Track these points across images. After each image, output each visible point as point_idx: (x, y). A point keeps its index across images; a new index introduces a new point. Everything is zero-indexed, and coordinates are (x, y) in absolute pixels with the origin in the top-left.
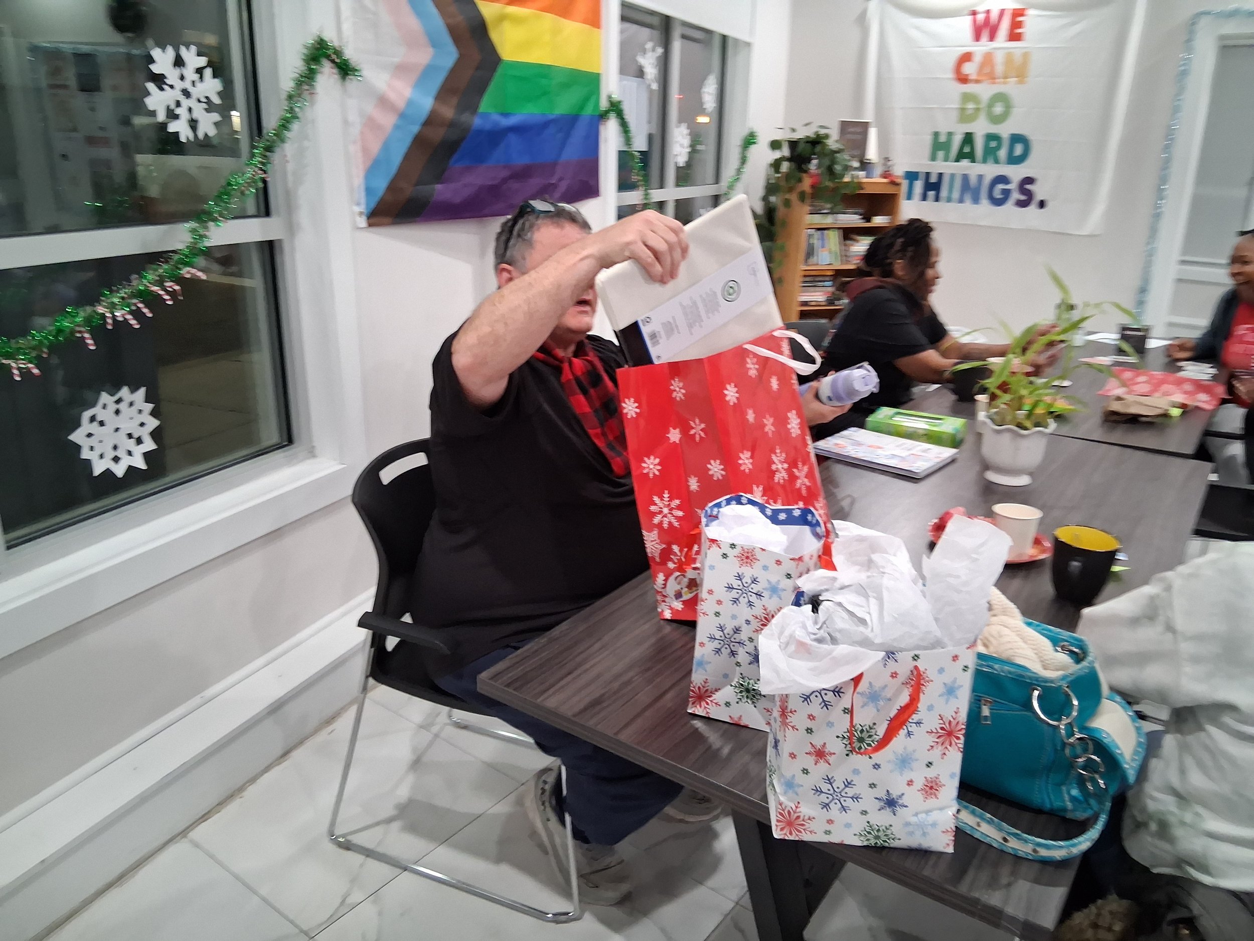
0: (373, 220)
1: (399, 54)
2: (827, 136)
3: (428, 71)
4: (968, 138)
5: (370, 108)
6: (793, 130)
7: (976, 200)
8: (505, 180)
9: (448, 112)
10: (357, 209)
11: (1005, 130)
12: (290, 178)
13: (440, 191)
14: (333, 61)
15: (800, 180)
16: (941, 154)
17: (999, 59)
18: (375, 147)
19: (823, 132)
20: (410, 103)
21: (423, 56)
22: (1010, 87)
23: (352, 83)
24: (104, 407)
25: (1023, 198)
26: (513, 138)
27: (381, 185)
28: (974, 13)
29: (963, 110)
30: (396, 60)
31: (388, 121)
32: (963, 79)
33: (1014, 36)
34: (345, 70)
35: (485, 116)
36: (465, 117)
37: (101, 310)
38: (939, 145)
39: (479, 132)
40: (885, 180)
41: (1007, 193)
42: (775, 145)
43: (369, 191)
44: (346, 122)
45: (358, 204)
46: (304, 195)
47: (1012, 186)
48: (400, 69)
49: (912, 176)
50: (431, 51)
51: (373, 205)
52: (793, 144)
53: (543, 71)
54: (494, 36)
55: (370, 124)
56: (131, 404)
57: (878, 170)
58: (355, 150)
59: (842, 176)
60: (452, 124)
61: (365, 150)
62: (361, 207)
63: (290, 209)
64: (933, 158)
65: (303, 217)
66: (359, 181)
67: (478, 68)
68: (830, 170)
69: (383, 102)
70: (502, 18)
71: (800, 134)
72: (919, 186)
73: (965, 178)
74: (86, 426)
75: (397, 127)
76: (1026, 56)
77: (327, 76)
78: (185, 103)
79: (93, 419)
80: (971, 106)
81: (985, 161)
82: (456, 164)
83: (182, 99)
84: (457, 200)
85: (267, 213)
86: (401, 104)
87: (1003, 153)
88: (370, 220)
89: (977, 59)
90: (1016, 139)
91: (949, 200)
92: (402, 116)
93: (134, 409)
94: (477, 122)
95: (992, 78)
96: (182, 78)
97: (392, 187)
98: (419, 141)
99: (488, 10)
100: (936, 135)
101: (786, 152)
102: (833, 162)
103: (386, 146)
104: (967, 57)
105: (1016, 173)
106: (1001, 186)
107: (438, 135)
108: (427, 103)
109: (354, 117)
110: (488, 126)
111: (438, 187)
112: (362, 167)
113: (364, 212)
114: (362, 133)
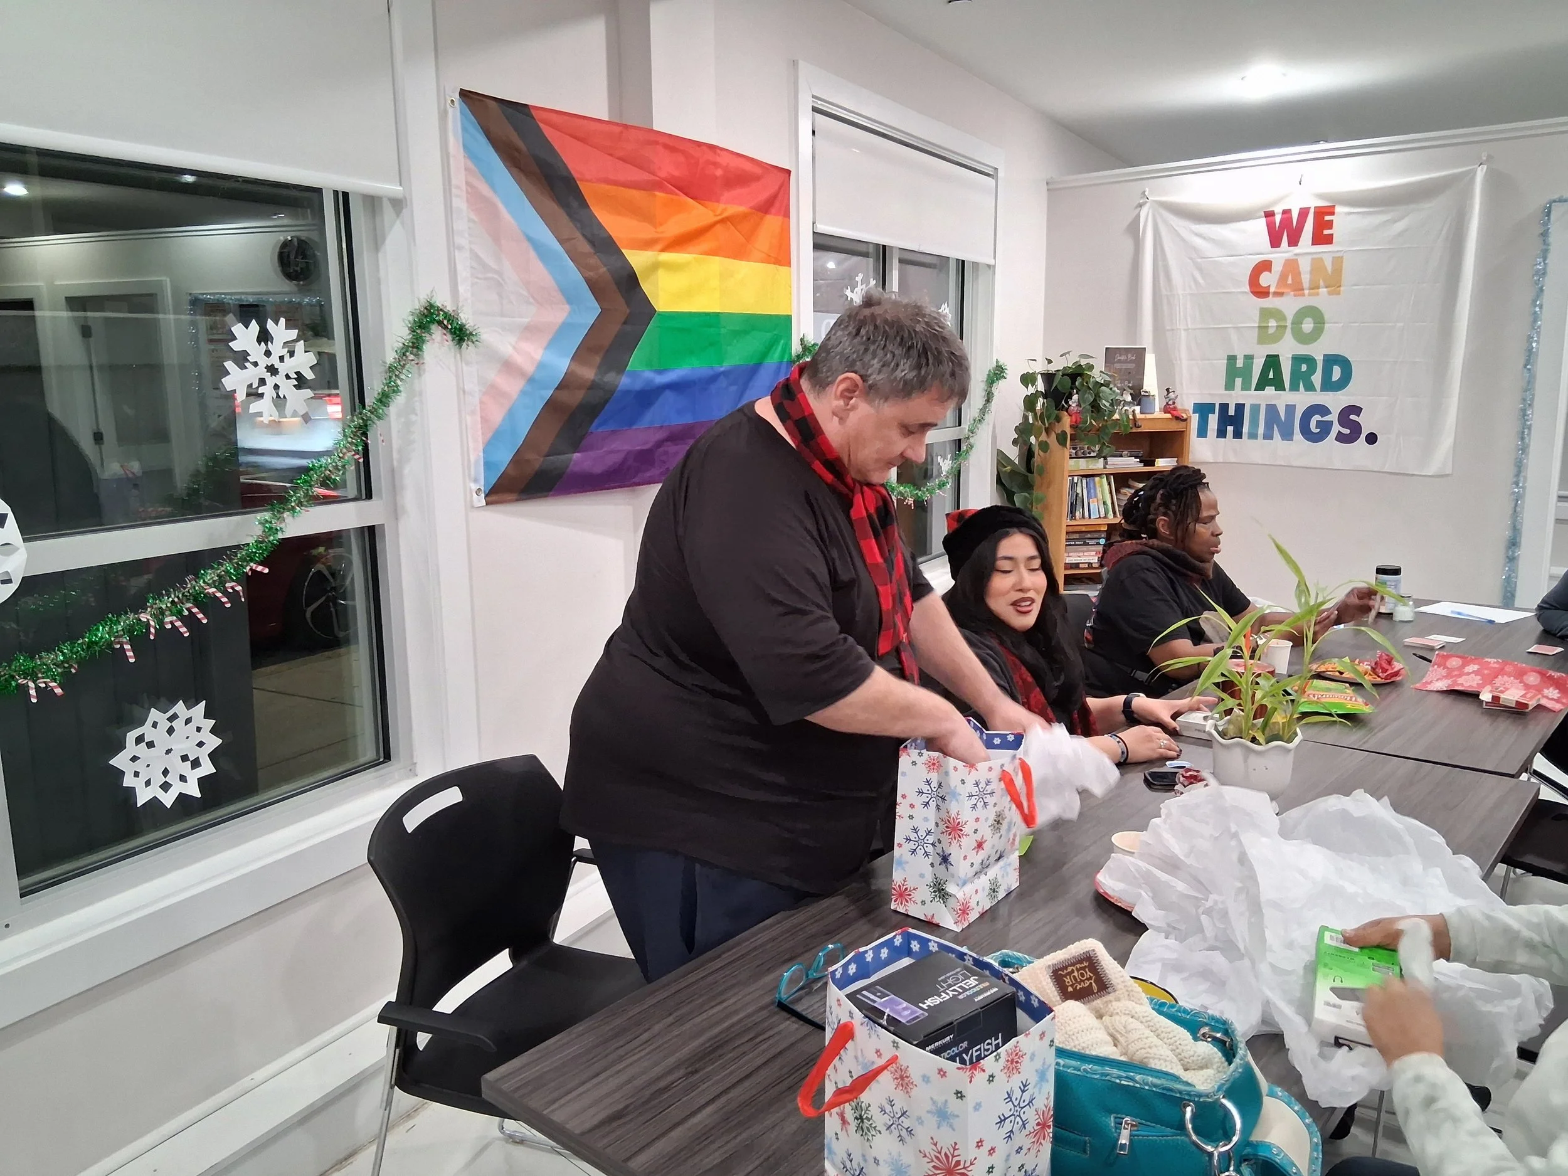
0: (493, 498)
1: (529, 314)
2: (1091, 367)
3: (564, 329)
4: (1272, 362)
5: (493, 375)
6: (1050, 361)
7: (1287, 435)
8: (659, 444)
9: (588, 373)
10: (474, 487)
11: (1318, 351)
12: (395, 455)
13: (577, 460)
14: (446, 327)
15: (1058, 419)
16: (1238, 382)
17: (1305, 266)
18: (497, 416)
19: (1083, 362)
20: (541, 366)
21: (558, 314)
22: (1322, 300)
23: (469, 349)
24: (155, 725)
25: (1347, 431)
26: (668, 395)
27: (504, 457)
28: (1269, 215)
29: (1263, 329)
30: (526, 320)
31: (513, 387)
32: (1261, 292)
33: (1323, 239)
34: (460, 335)
35: (634, 375)
36: (610, 377)
37: (144, 617)
38: (1235, 371)
39: (627, 392)
40: (1169, 416)
41: (1325, 428)
42: (1027, 379)
43: (488, 465)
44: (462, 391)
45: (476, 481)
46: (410, 473)
47: (1333, 417)
48: (530, 331)
49: (1203, 410)
50: (567, 307)
51: (493, 481)
52: (1049, 377)
53: (711, 320)
54: (646, 287)
55: (492, 391)
56: (188, 721)
57: (1158, 404)
58: (472, 421)
59: (1112, 413)
60: (593, 386)
61: (484, 420)
62: (479, 482)
63: (395, 489)
64: (1229, 386)
65: (409, 498)
66: (476, 454)
67: (625, 323)
68: (1095, 407)
69: (508, 366)
70: (655, 267)
71: (1058, 365)
72: (1213, 420)
73: (1272, 409)
74: (131, 749)
75: (523, 393)
76: (1338, 262)
77: (437, 343)
78: (271, 381)
79: (139, 740)
80: (1272, 323)
81: (1294, 388)
82: (597, 428)
83: (267, 376)
84: (598, 469)
85: (369, 496)
86: (530, 368)
87: (1317, 379)
88: (487, 499)
89: (1277, 268)
90: (1331, 360)
91: (1253, 436)
92: (531, 380)
93: (192, 726)
94: (624, 382)
95: (1298, 289)
96: (268, 353)
97: (518, 459)
98: (552, 406)
99: (637, 259)
100: (1232, 359)
101: (1041, 386)
102: (1097, 396)
103: (511, 414)
104: (1265, 266)
105: (1336, 402)
106: (1317, 418)
107: (576, 398)
108: (562, 364)
109: (472, 385)
110: (638, 386)
111: (576, 456)
112: (480, 439)
113: (482, 489)
114: (481, 402)
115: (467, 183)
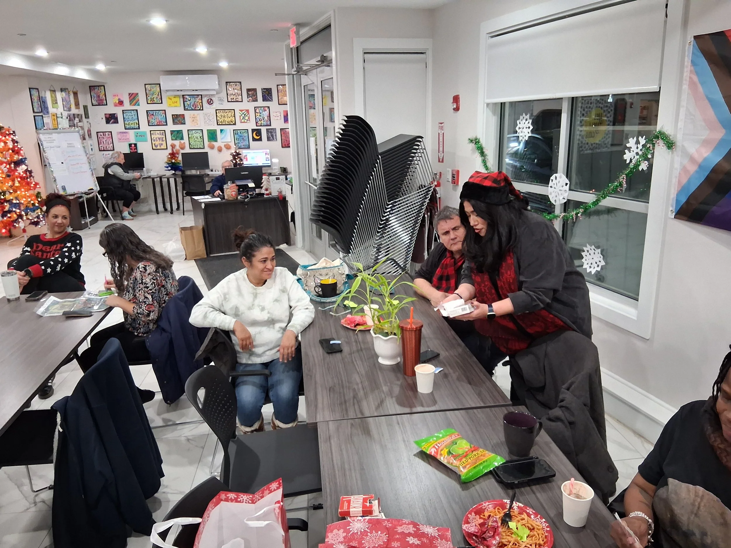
0: (677, 216)
1: (705, 134)
3: (722, 142)
5: (686, 162)
9: (727, 166)
10: (671, 209)
13: (714, 210)
18: (684, 181)
20: (705, 159)
21: (719, 134)
27: (684, 200)
30: (703, 137)
31: (693, 169)
34: (670, 144)
43: (677, 201)
45: (672, 206)
48: (705, 142)
50: (724, 131)
55: (684, 169)
58: (675, 181)
60: (728, 173)
61: (679, 182)
62: (673, 208)
69: (692, 159)
75: (696, 172)
83: (636, 155)
86: (700, 160)
88: (675, 216)
92: (700, 166)
96: (637, 148)
97: (687, 202)
98: (708, 179)
108: (717, 159)
109: (677, 166)
111: (714, 207)
112: (676, 189)
113: (674, 211)
114: (679, 173)
115: (690, 78)
